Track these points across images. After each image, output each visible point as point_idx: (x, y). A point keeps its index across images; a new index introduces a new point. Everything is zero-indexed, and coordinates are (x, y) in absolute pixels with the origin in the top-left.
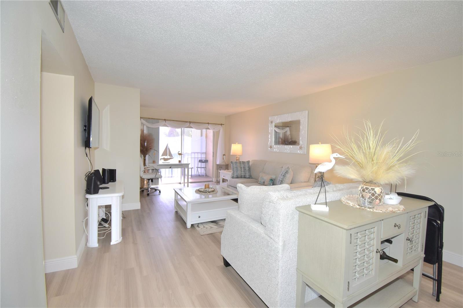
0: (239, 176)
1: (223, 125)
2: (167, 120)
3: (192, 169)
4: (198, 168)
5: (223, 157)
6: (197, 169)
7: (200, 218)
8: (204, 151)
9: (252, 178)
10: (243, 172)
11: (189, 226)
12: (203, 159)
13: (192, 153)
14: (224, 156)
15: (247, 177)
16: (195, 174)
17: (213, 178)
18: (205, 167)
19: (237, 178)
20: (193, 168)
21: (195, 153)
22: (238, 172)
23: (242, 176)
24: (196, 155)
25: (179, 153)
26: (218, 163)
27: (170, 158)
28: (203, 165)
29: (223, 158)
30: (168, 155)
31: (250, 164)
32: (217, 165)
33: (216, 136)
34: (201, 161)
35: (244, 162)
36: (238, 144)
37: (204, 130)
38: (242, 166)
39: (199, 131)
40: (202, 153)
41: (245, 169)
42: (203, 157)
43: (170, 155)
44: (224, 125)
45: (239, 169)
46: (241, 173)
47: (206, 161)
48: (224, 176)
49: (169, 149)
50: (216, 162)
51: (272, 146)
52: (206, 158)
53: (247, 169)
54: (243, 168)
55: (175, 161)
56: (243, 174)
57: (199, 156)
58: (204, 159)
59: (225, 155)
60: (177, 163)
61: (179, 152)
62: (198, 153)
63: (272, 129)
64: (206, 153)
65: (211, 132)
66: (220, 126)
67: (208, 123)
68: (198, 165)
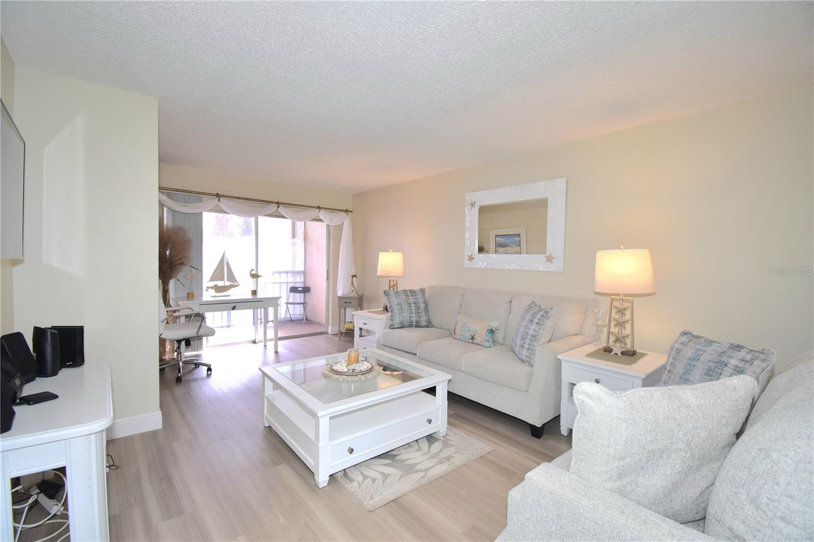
0: (406, 323)
1: (349, 213)
2: (223, 196)
4: (289, 306)
5: (352, 281)
6: (287, 307)
7: (353, 453)
8: (302, 269)
9: (432, 327)
10: (414, 315)
11: (322, 479)
12: (298, 285)
14: (355, 278)
15: (424, 324)
16: (284, 317)
17: (328, 325)
18: (302, 301)
19: (402, 327)
21: (280, 273)
22: (405, 315)
23: (413, 322)
24: (284, 278)
25: (253, 272)
26: (340, 294)
27: (231, 287)
28: (299, 297)
29: (353, 284)
30: (226, 279)
31: (427, 294)
32: (340, 298)
33: (333, 235)
34: (294, 290)
35: (413, 292)
36: (392, 251)
37: (300, 225)
38: (411, 301)
40: (294, 273)
41: (418, 308)
42: (299, 281)
43: (231, 277)
44: (351, 212)
45: (406, 307)
46: (410, 317)
47: (306, 290)
48: (364, 324)
49: (228, 264)
50: (335, 292)
51: (473, 257)
52: (304, 282)
53: (422, 306)
54: (413, 305)
55: (242, 292)
56: (414, 319)
57: (290, 279)
58: (300, 285)
59: (355, 276)
60: (249, 296)
61: (253, 270)
62: (287, 272)
63: (472, 218)
64: (304, 273)
65: (319, 231)
66: (343, 214)
67: (319, 207)
68: (288, 299)
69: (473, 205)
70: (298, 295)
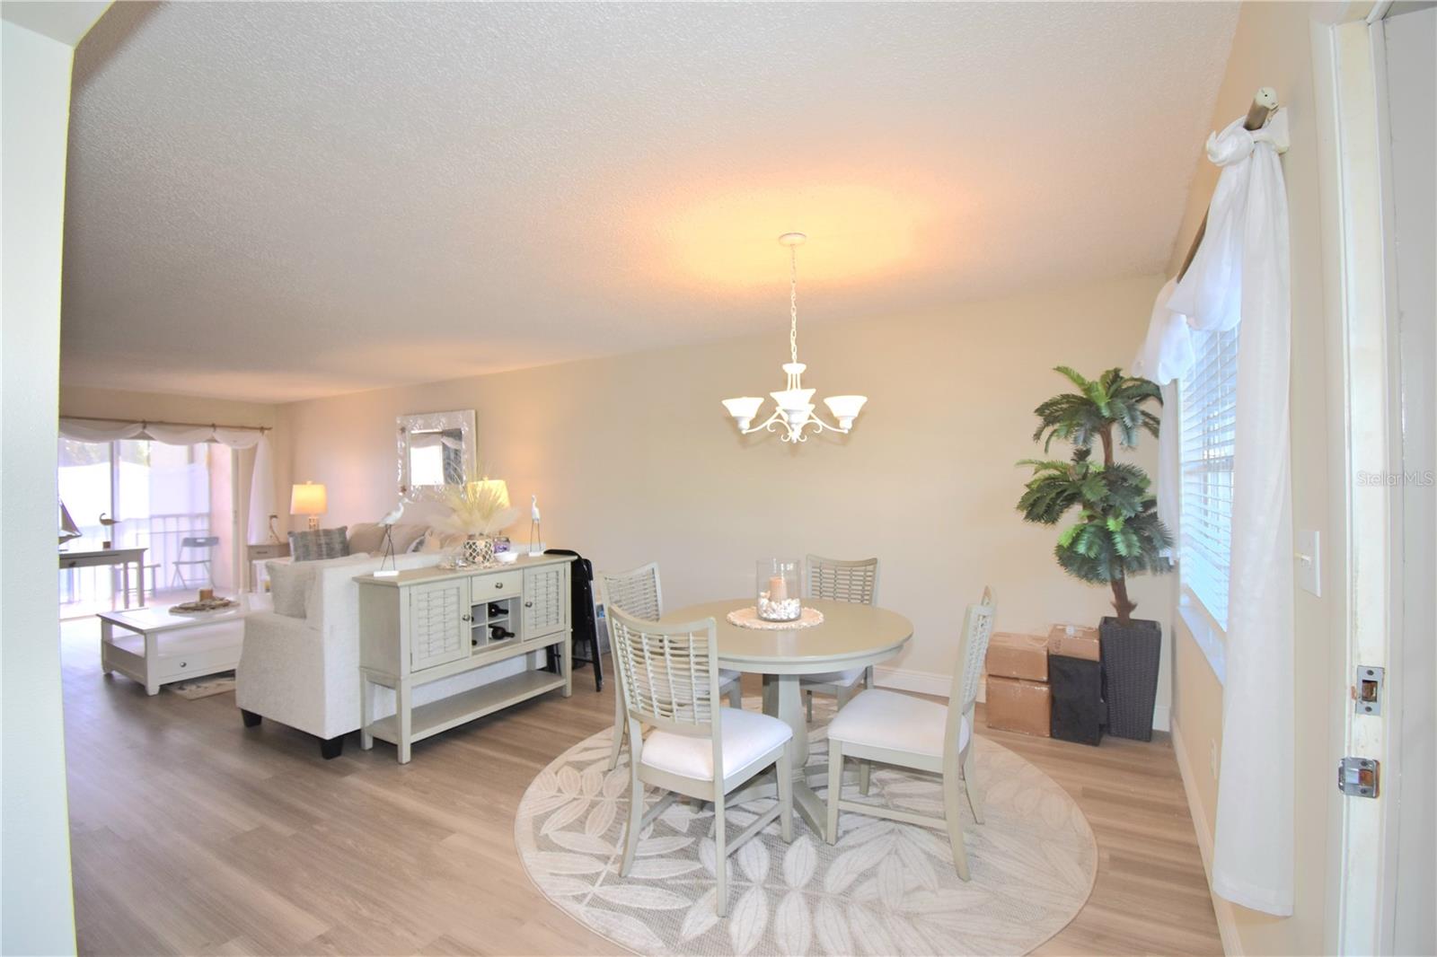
1: (266, 432)
3: (157, 569)
4: (181, 567)
5: (271, 523)
6: (178, 571)
7: (186, 668)
8: (204, 509)
12: (198, 535)
13: (152, 517)
14: (274, 519)
16: (169, 584)
17: (239, 587)
18: (206, 558)
20: (158, 566)
21: (164, 517)
24: (172, 525)
25: (104, 518)
26: (253, 541)
27: (69, 537)
28: (202, 553)
29: (271, 527)
31: (348, 534)
32: (251, 547)
33: (243, 465)
34: (191, 542)
35: (327, 533)
36: (312, 483)
37: (202, 448)
38: (322, 542)
39: (181, 450)
40: (193, 517)
41: (329, 550)
42: (201, 529)
43: (69, 525)
44: (270, 429)
45: (313, 549)
47: (212, 541)
49: (63, 506)
50: (246, 539)
51: (406, 488)
52: (210, 530)
53: (336, 547)
54: (324, 546)
55: (89, 543)
57: (185, 525)
58: (201, 535)
59: (275, 517)
60: (99, 548)
61: (104, 514)
62: (177, 516)
63: (405, 445)
64: (210, 516)
65: (224, 452)
66: (258, 434)
67: (214, 426)
68: (179, 555)
69: (403, 430)
70: (199, 550)
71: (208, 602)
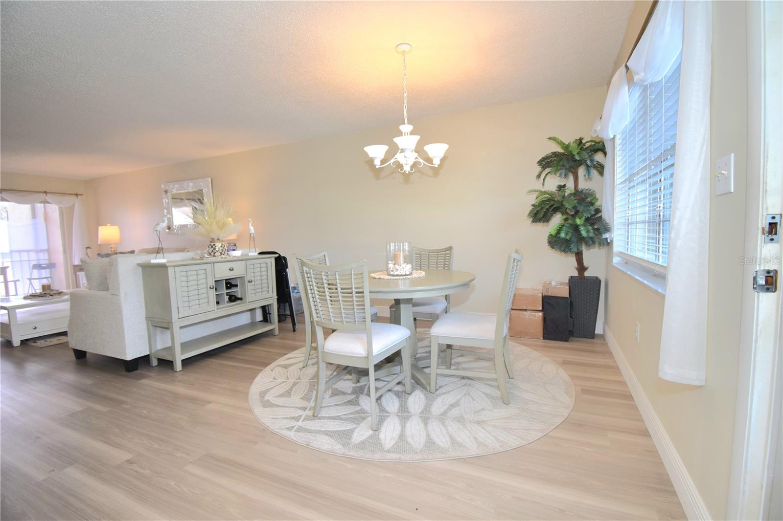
1: (80, 197)
3: (17, 282)
4: (33, 281)
5: (86, 252)
6: (31, 283)
7: (36, 329)
8: (46, 247)
11: (16, 342)
12: (42, 262)
13: (12, 252)
14: (88, 249)
16: (26, 292)
18: (48, 275)
20: (18, 280)
21: (20, 252)
24: (25, 256)
26: (77, 262)
28: (45, 273)
29: (87, 254)
32: (75, 266)
33: (66, 214)
34: (38, 267)
36: (110, 225)
37: (40, 206)
39: (25, 209)
40: (38, 251)
42: (44, 258)
44: (82, 195)
47: (51, 266)
50: (71, 262)
51: (170, 227)
52: (49, 259)
57: (33, 256)
58: (44, 262)
59: (89, 248)
62: (28, 251)
64: (48, 251)
65: (54, 210)
66: (74, 198)
67: (45, 192)
68: (31, 274)
69: (166, 192)
70: (43, 271)
71: (48, 292)
